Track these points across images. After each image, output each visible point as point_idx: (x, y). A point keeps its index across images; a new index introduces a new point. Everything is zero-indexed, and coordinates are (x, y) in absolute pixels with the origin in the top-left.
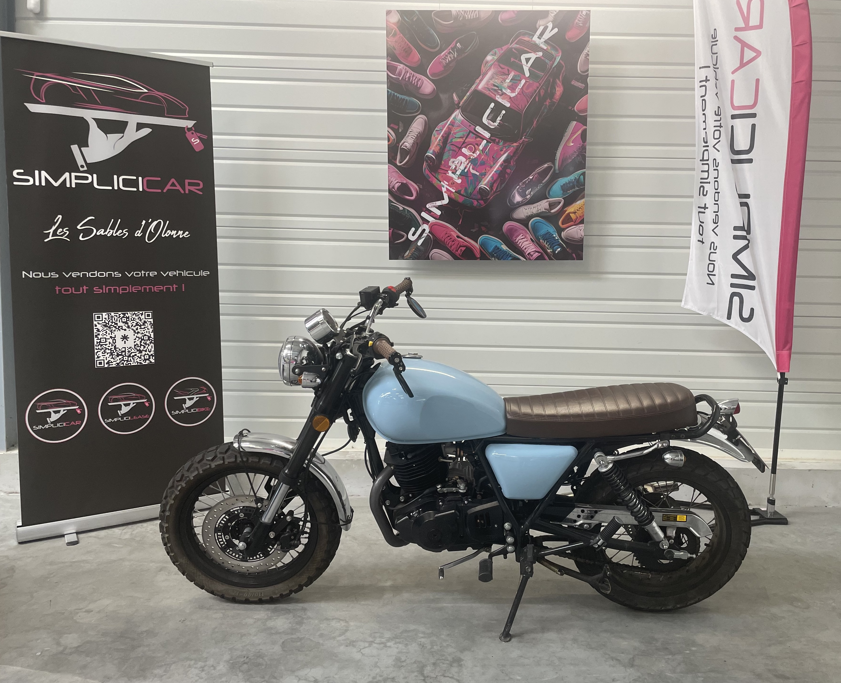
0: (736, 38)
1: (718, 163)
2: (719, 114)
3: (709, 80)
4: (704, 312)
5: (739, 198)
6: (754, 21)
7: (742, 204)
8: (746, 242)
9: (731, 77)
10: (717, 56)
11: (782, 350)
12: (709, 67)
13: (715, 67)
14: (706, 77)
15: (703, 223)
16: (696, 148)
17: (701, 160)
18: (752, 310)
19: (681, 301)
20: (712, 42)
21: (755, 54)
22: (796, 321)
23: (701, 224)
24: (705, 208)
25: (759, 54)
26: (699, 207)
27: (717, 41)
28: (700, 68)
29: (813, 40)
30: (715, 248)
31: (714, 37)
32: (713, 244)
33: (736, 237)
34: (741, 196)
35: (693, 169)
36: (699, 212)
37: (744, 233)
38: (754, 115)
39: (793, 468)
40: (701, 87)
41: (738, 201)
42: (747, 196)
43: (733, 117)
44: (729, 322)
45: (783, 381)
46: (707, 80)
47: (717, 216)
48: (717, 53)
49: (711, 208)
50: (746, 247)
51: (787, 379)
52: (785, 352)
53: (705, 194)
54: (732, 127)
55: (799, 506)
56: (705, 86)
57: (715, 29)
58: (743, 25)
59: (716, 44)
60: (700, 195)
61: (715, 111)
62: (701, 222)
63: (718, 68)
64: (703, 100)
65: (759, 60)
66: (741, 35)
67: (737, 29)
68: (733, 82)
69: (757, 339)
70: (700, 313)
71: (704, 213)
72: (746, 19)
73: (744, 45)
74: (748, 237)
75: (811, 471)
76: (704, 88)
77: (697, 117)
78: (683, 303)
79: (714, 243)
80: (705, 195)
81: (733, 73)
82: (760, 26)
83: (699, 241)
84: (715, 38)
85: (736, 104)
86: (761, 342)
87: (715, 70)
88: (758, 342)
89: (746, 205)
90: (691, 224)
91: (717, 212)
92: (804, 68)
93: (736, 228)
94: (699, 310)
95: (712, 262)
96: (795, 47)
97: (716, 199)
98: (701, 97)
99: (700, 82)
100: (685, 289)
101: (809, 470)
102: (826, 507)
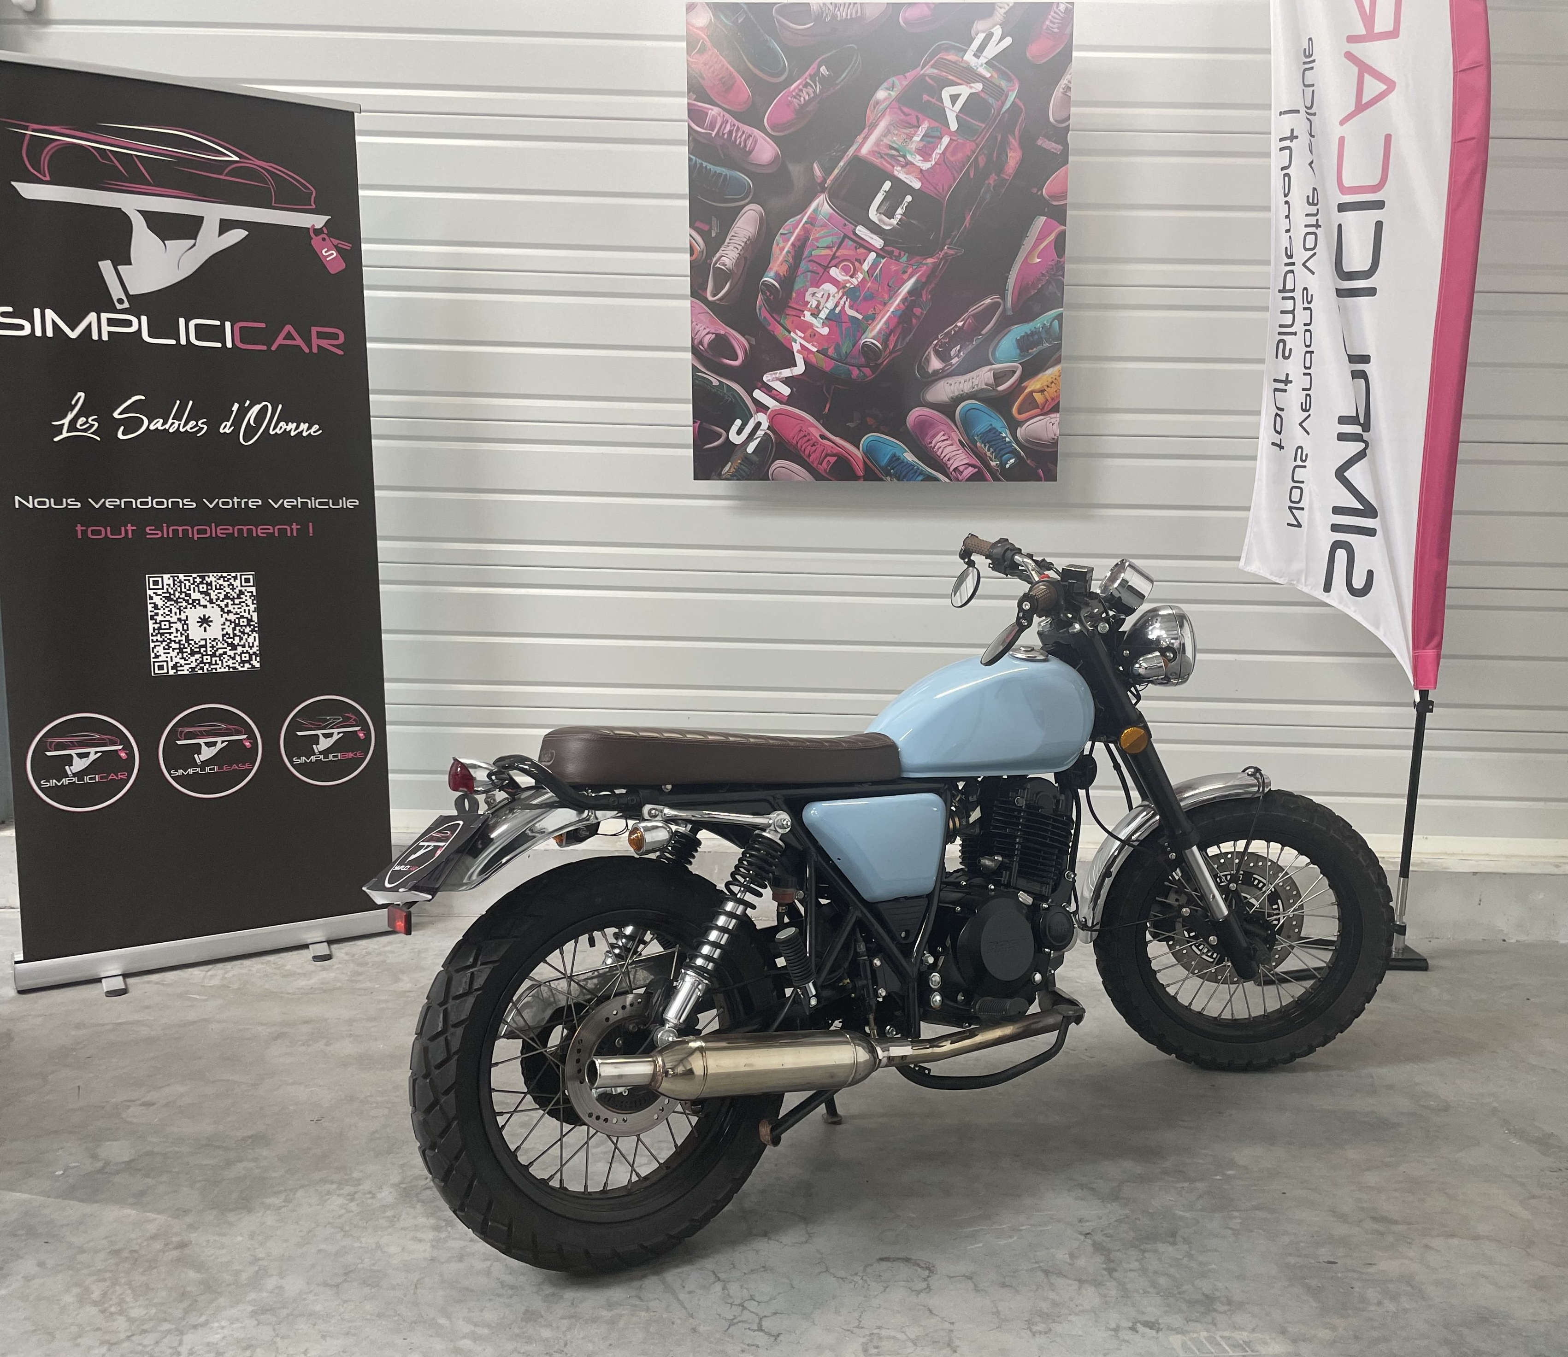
0: (1349, 56)
1: (1312, 295)
2: (1316, 202)
3: (1297, 137)
4: (1280, 577)
5: (1350, 362)
6: (1384, 22)
7: (1356, 375)
8: (1360, 446)
9: (1338, 131)
10: (1313, 91)
11: (1424, 649)
12: (1298, 111)
13: (1309, 111)
14: (1292, 130)
15: (1282, 410)
16: (1271, 269)
17: (1280, 291)
18: (1370, 574)
19: (1238, 559)
20: (1305, 63)
21: (1385, 87)
22: (1451, 597)
23: (1279, 412)
24: (1287, 381)
25: (1391, 85)
26: (1275, 381)
27: (1314, 61)
28: (1281, 114)
29: (1492, 59)
30: (1304, 458)
31: (1308, 54)
32: (1300, 450)
33: (1342, 437)
34: (1353, 359)
35: (1266, 309)
36: (1276, 390)
37: (1356, 429)
38: (1379, 205)
39: (1444, 870)
40: (1281, 149)
41: (1347, 368)
42: (1365, 359)
43: (1342, 208)
44: (1328, 597)
45: (1424, 707)
46: (1292, 137)
47: (1308, 398)
48: (1313, 85)
49: (1299, 381)
50: (1361, 455)
51: (1432, 703)
52: (1430, 653)
53: (1287, 354)
54: (1340, 226)
55: (1453, 939)
56: (1289, 148)
57: (1310, 39)
58: (1362, 31)
59: (1312, 68)
60: (1277, 358)
61: (1308, 197)
62: (1278, 408)
63: (1315, 114)
64: (1285, 175)
65: (1392, 97)
66: (1357, 49)
67: (1351, 39)
68: (1342, 140)
69: (1378, 628)
70: (1274, 579)
71: (1285, 391)
72: (1369, 19)
73: (1364, 69)
74: (1366, 436)
75: (1478, 875)
76: (1288, 151)
77: (1273, 208)
78: (1243, 561)
79: (1301, 447)
80: (1288, 358)
81: (1343, 122)
82: (1394, 34)
83: (1273, 444)
84: (1310, 56)
85: (1347, 183)
86: (1385, 635)
87: (1308, 117)
88: (1380, 634)
89: (1363, 375)
90: (1258, 413)
91: (1309, 389)
92: (1474, 114)
93: (1342, 420)
94: (1271, 574)
95: (1297, 485)
96: (1459, 72)
97: (1308, 365)
98: (1282, 169)
99: (1281, 140)
100: (1248, 534)
101: (1475, 873)
102: (1504, 940)
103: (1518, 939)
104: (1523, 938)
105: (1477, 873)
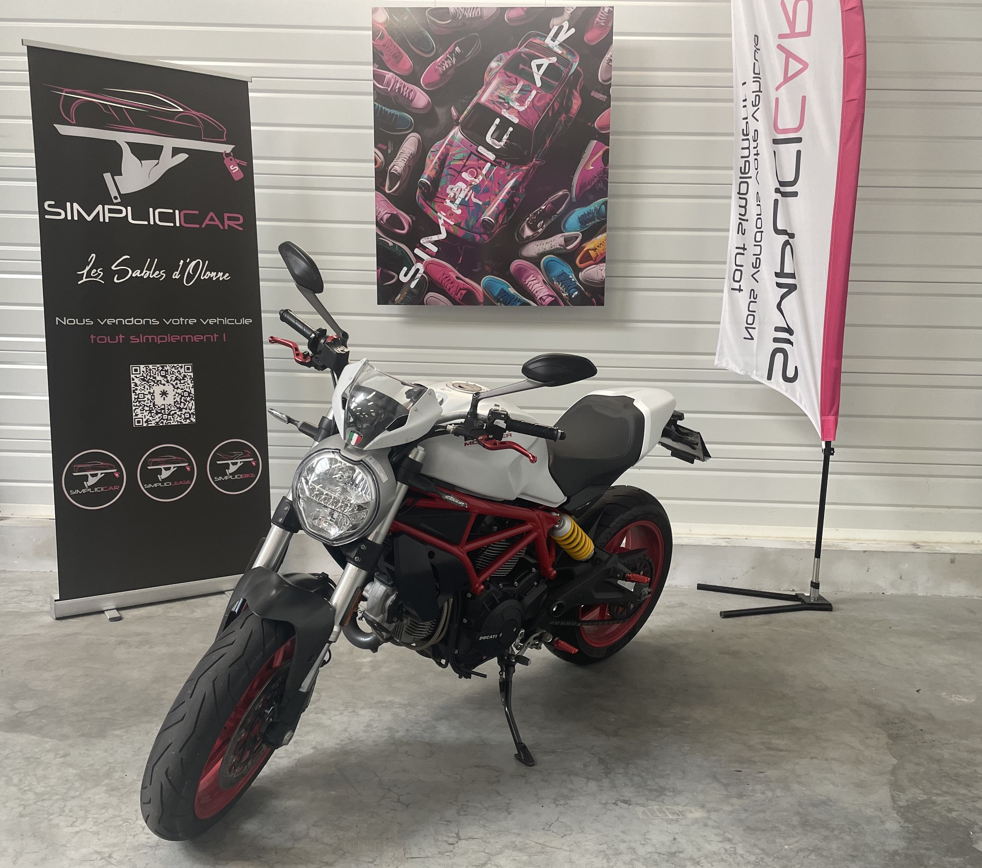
101: (865, 552)
102: (883, 593)
103: (892, 592)
104: (895, 592)
105: (866, 551)
